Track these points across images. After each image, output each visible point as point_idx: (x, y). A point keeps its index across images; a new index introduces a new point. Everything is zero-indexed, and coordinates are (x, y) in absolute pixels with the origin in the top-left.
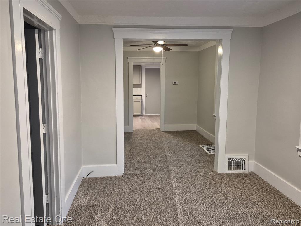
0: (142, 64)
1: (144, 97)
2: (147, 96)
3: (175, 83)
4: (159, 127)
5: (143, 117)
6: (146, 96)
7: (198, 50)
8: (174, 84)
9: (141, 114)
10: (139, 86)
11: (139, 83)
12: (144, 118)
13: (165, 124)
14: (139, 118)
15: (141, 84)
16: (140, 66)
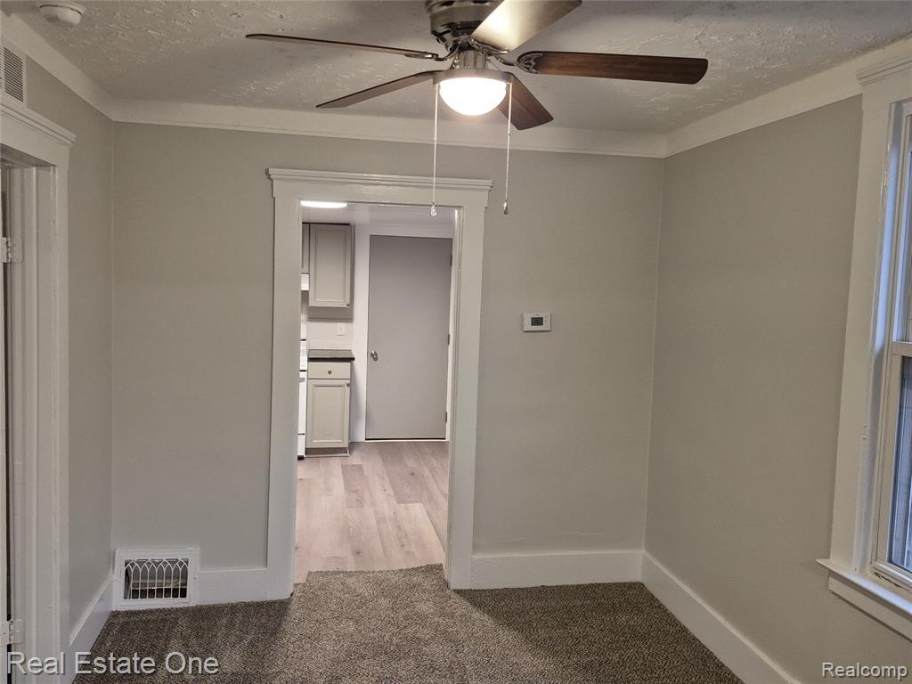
0: (361, 216)
1: (361, 364)
2: (376, 359)
3: (537, 321)
4: (439, 557)
5: (355, 459)
6: (374, 357)
7: (661, 149)
8: (528, 326)
9: (346, 445)
10: (343, 315)
11: (338, 301)
12: (360, 468)
13: (476, 548)
14: (336, 463)
15: (351, 304)
16: (348, 224)
